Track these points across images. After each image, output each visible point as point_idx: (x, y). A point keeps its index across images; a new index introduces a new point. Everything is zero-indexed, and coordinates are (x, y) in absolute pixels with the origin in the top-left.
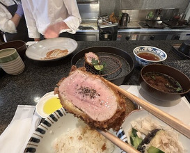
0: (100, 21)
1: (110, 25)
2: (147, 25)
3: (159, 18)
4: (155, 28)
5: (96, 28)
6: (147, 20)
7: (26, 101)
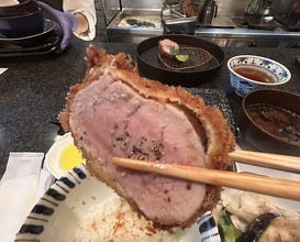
0: (167, 12)
1: (183, 20)
2: (246, 23)
3: (267, 12)
4: (259, 28)
5: (158, 25)
6: (247, 15)
7: (29, 144)
